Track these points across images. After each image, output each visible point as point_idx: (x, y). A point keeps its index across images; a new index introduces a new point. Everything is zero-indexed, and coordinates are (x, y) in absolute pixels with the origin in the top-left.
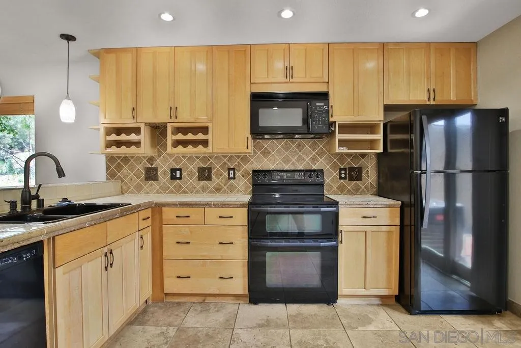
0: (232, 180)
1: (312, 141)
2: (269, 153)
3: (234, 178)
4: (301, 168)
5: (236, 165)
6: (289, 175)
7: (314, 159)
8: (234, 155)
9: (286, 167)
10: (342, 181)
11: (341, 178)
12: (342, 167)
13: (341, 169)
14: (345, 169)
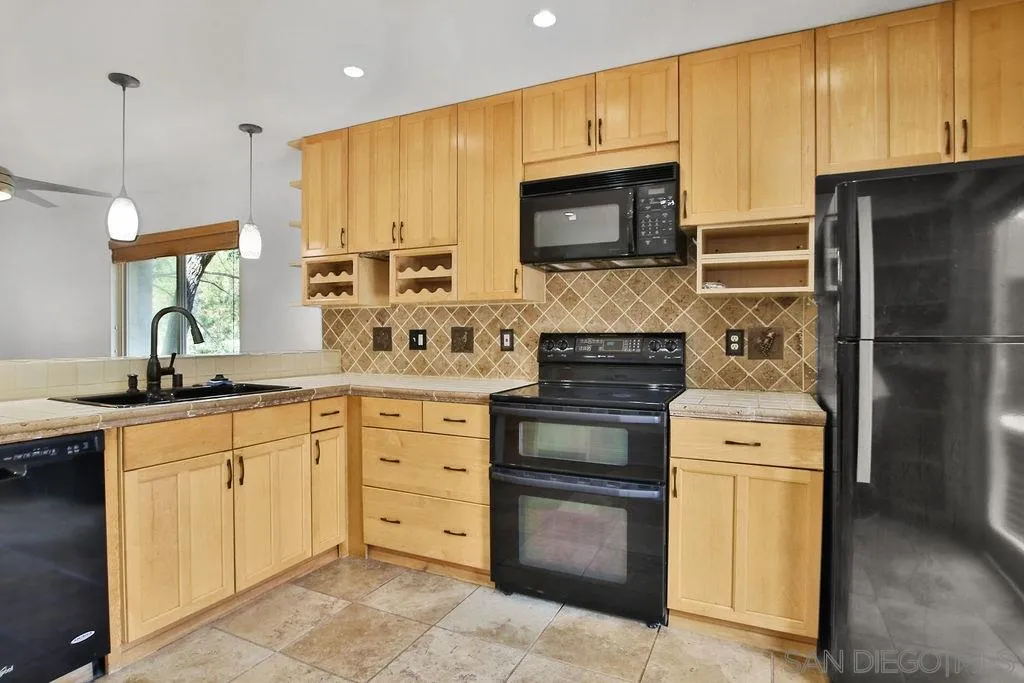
0: (507, 353)
1: (663, 272)
2: (575, 299)
3: (511, 349)
4: (639, 329)
5: (515, 323)
6: (612, 344)
7: (668, 311)
8: (510, 304)
9: (610, 328)
10: (732, 358)
11: (729, 352)
12: (733, 327)
13: (729, 333)
14: (740, 333)
